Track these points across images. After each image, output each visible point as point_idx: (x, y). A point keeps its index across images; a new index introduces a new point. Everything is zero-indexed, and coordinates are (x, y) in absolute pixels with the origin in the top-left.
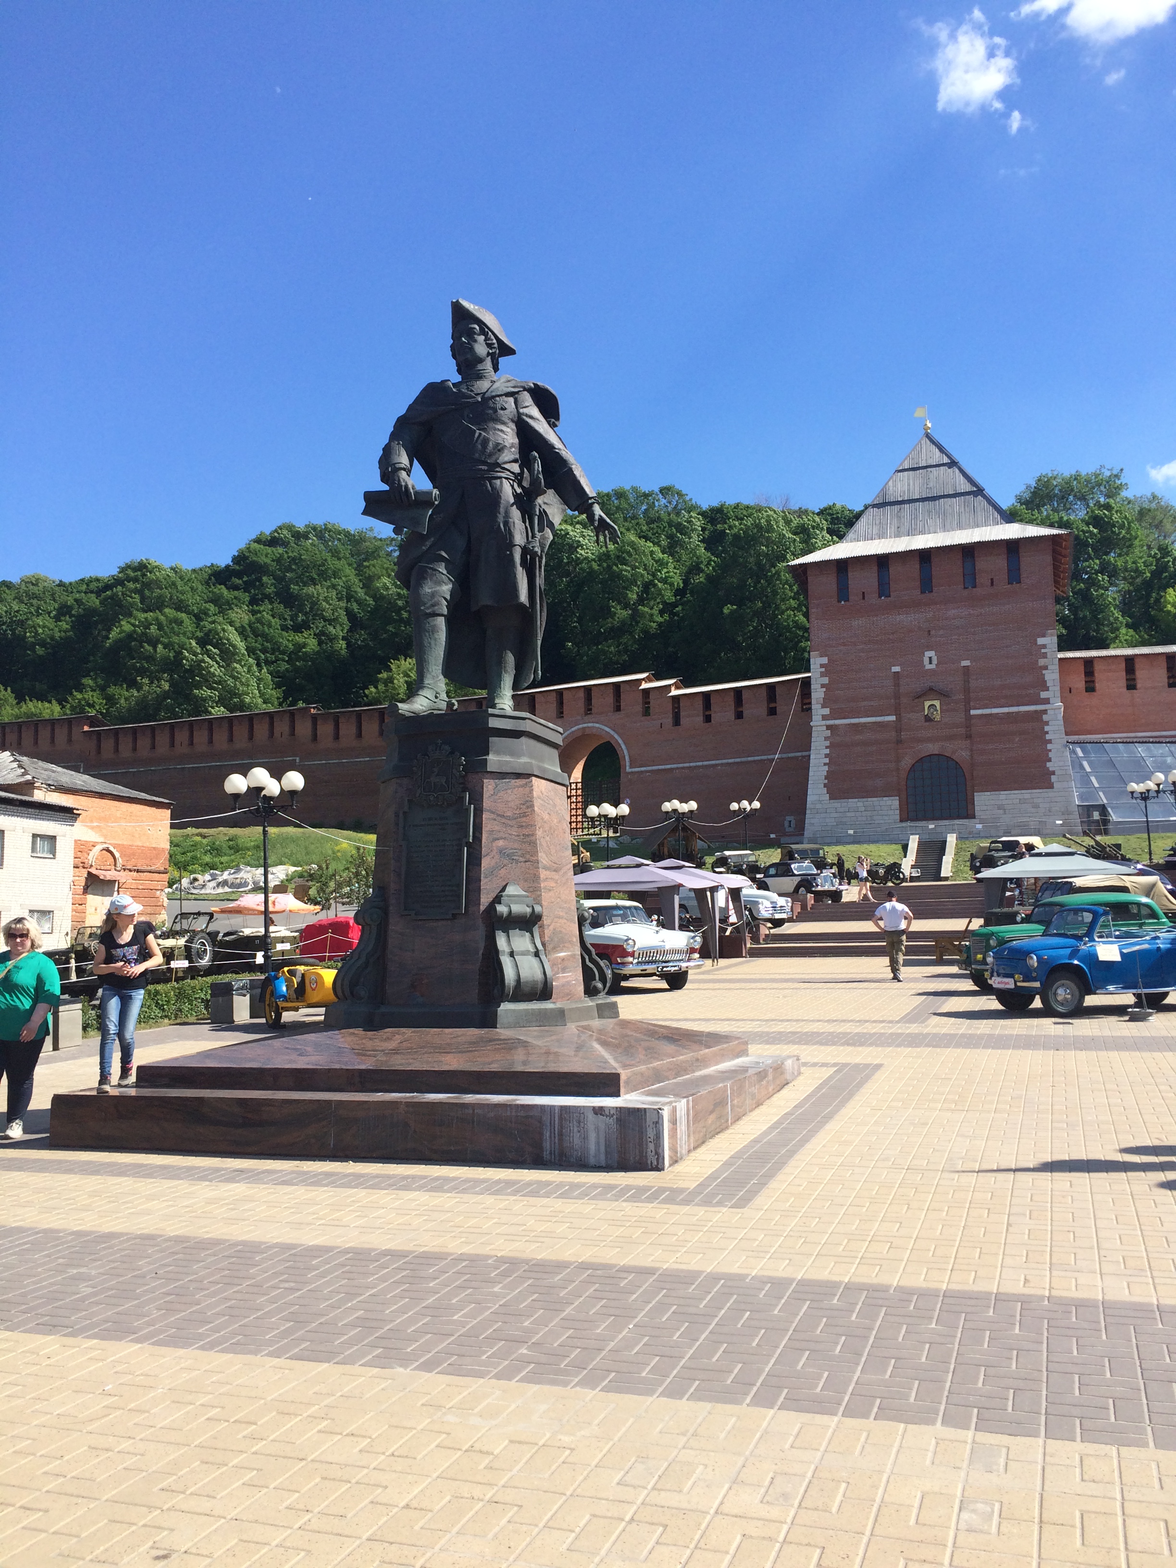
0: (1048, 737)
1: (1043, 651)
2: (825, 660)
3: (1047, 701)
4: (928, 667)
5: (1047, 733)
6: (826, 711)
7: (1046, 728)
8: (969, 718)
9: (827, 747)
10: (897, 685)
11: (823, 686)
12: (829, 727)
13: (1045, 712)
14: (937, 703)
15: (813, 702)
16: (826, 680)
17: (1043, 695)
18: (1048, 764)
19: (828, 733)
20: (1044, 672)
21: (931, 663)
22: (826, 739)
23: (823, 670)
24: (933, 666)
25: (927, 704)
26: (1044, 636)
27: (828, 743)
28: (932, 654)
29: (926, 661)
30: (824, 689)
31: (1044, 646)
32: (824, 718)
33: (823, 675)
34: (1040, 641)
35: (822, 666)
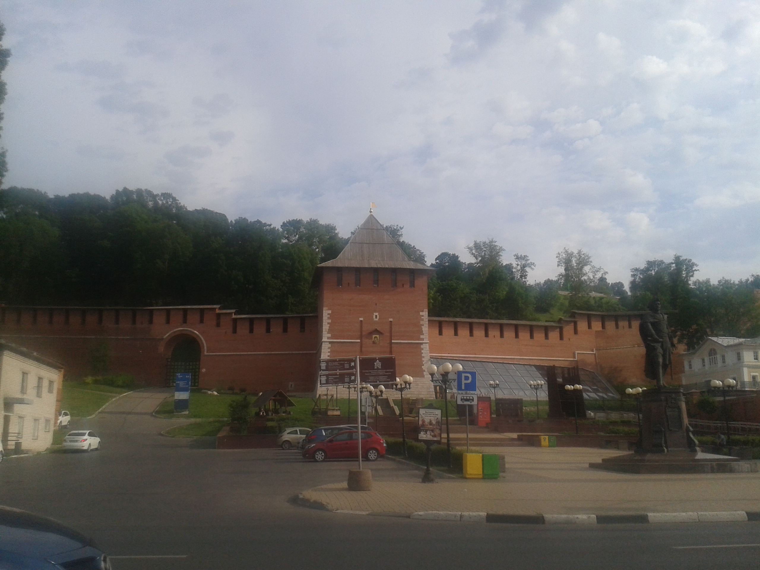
0: (423, 355)
1: (422, 318)
2: (330, 312)
3: (423, 339)
4: (375, 319)
5: (422, 353)
6: (329, 335)
7: (422, 351)
9: (329, 352)
10: (361, 326)
11: (328, 323)
12: (330, 342)
13: (422, 344)
14: (378, 336)
15: (324, 330)
16: (330, 321)
17: (422, 337)
18: (423, 367)
19: (330, 345)
20: (422, 327)
22: (329, 348)
23: (329, 316)
24: (377, 320)
25: (374, 336)
26: (423, 311)
27: (329, 350)
28: (377, 314)
29: (374, 317)
30: (329, 325)
31: (423, 316)
32: (328, 338)
33: (329, 318)
34: (421, 313)
35: (328, 314)
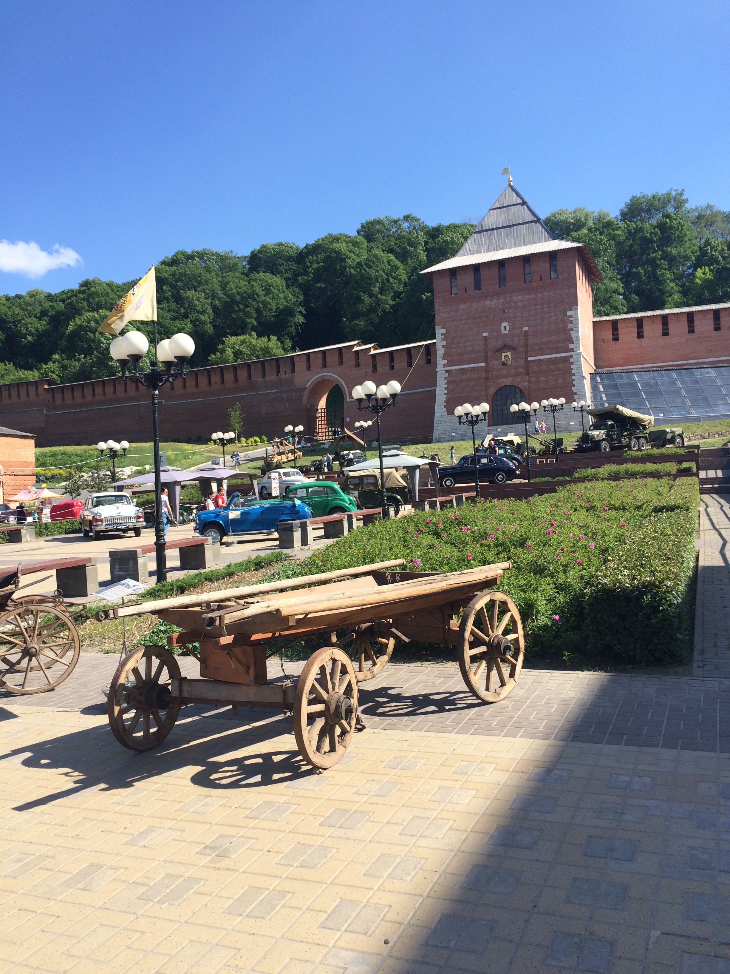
0: (573, 372)
1: (570, 319)
2: (444, 331)
3: (572, 350)
4: (504, 332)
5: (572, 369)
6: (445, 362)
7: (572, 367)
8: (528, 362)
9: (446, 384)
10: (486, 344)
11: (443, 346)
12: (447, 371)
13: (571, 357)
14: (509, 354)
15: (438, 356)
16: (445, 343)
17: (571, 346)
18: (573, 388)
19: (447, 375)
20: (571, 332)
21: (505, 330)
22: (445, 378)
23: (443, 337)
24: (506, 332)
25: (504, 355)
26: (570, 311)
27: (446, 381)
28: (505, 324)
29: (503, 328)
30: (444, 349)
31: (571, 316)
32: (444, 366)
33: (443, 340)
34: (569, 314)
35: (442, 334)
